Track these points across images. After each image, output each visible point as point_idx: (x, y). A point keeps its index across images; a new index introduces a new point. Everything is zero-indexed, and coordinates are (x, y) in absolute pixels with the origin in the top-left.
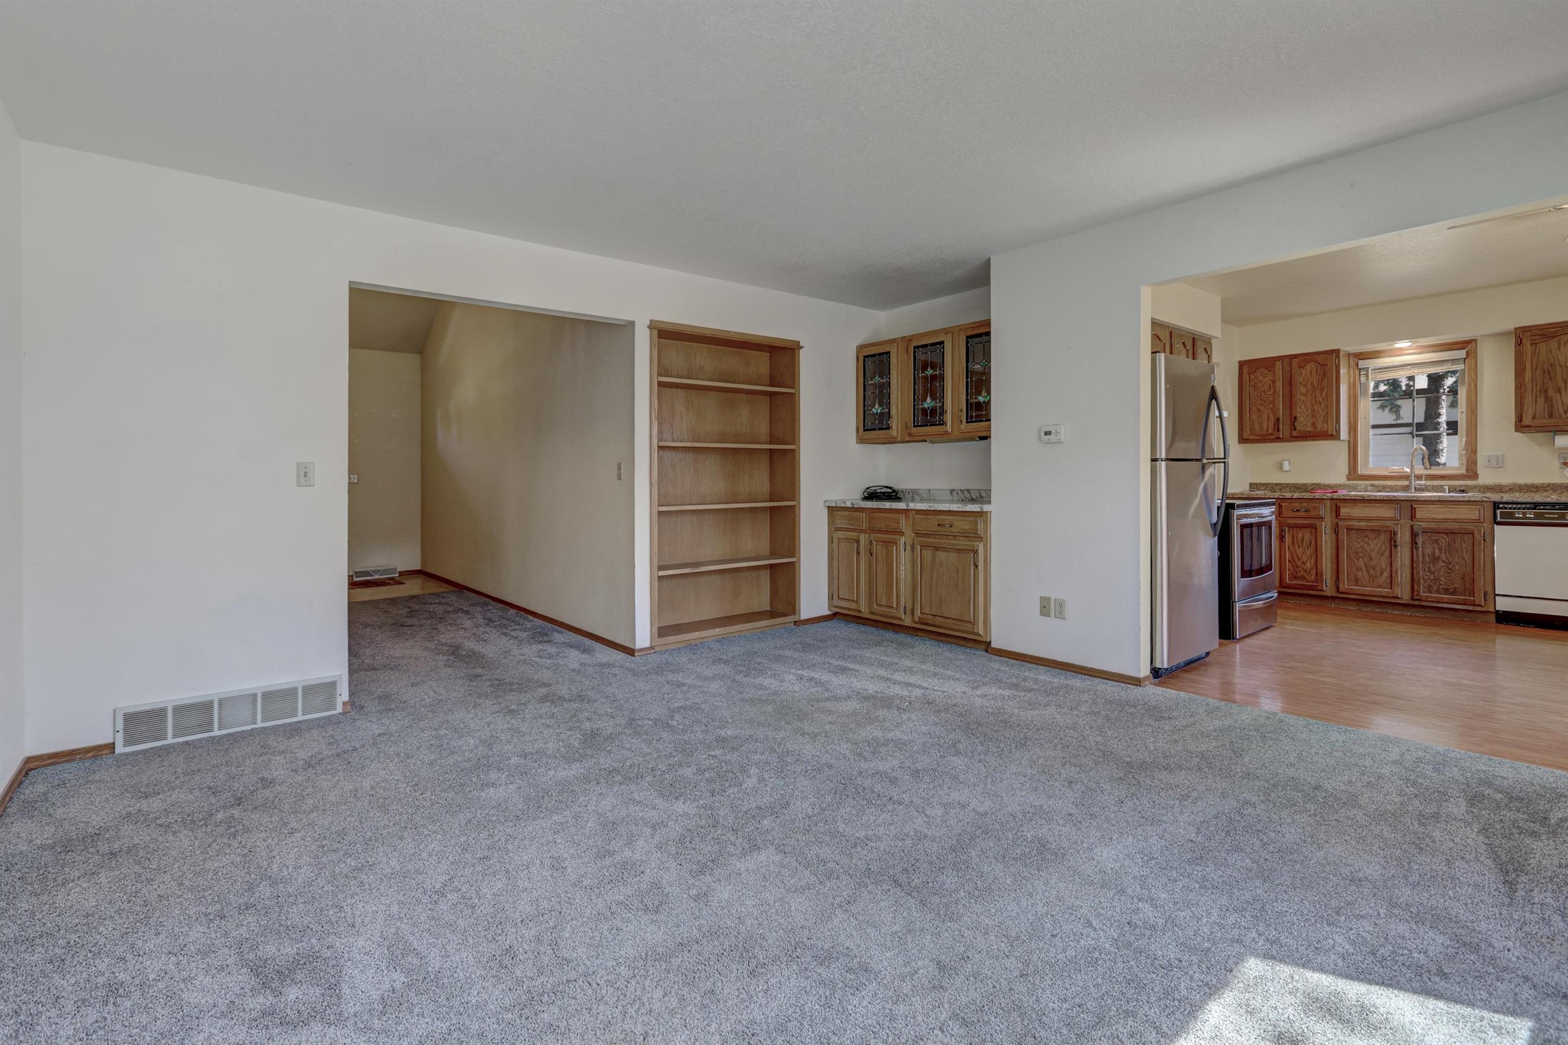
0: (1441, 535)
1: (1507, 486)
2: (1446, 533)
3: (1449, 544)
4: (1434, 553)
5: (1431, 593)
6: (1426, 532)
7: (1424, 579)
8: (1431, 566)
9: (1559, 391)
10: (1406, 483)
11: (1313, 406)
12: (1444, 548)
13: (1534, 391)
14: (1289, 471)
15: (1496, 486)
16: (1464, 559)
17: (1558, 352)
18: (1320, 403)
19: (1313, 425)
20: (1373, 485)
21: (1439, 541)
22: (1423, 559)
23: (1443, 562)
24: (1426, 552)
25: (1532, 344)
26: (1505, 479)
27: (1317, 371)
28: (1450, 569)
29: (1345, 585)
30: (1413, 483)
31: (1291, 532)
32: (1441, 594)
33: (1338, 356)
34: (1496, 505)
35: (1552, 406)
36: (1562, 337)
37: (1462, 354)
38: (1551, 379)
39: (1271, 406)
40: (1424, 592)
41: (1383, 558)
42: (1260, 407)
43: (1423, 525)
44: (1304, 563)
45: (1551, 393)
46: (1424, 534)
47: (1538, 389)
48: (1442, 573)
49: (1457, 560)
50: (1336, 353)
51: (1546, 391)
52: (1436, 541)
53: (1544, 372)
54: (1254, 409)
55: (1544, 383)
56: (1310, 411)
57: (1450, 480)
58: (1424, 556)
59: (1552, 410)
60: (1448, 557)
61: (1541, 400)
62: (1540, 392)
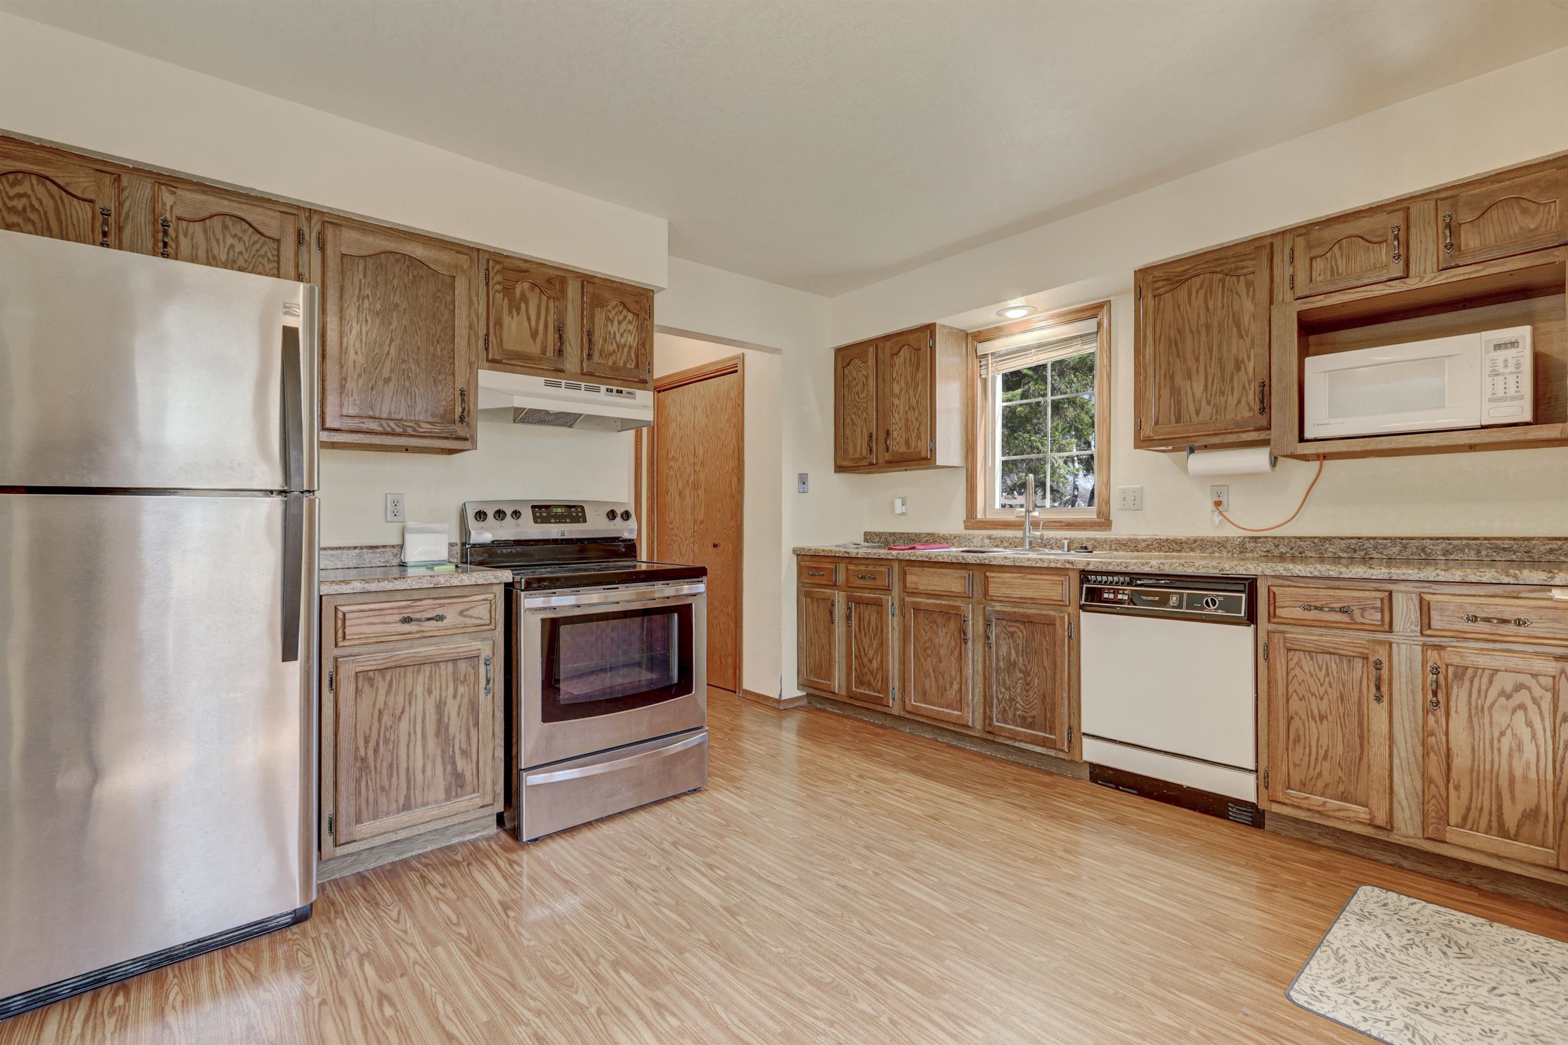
0: (1018, 624)
1: (1144, 541)
2: (1024, 623)
3: (1027, 641)
4: (1009, 654)
5: (1006, 723)
6: (1002, 617)
7: (998, 698)
8: (1006, 678)
9: (1190, 377)
10: (1019, 534)
11: (906, 413)
12: (1021, 647)
13: (1157, 379)
14: (903, 514)
15: (1130, 540)
16: (1044, 668)
17: (1188, 307)
18: (914, 409)
19: (907, 442)
20: (990, 538)
21: (1015, 635)
22: (997, 664)
23: (1021, 671)
24: (1001, 653)
25: (1155, 297)
26: (1144, 531)
27: (910, 360)
28: (1028, 684)
29: (913, 702)
30: (1028, 534)
31: (858, 610)
32: (1017, 726)
33: (933, 336)
34: (1085, 575)
35: (1179, 403)
36: (1193, 279)
37: (1090, 326)
38: (1178, 356)
39: (865, 415)
40: (998, 721)
41: (953, 659)
42: (854, 416)
43: (998, 607)
44: (870, 661)
45: (1179, 380)
46: (999, 622)
47: (1163, 374)
48: (1019, 690)
49: (1036, 670)
50: (929, 329)
51: (1172, 378)
52: (1012, 634)
53: (1170, 345)
54: (848, 420)
55: (1169, 364)
56: (903, 421)
57: (1078, 530)
58: (998, 660)
59: (1179, 410)
60: (1027, 662)
61: (1166, 393)
62: (1165, 379)
